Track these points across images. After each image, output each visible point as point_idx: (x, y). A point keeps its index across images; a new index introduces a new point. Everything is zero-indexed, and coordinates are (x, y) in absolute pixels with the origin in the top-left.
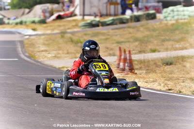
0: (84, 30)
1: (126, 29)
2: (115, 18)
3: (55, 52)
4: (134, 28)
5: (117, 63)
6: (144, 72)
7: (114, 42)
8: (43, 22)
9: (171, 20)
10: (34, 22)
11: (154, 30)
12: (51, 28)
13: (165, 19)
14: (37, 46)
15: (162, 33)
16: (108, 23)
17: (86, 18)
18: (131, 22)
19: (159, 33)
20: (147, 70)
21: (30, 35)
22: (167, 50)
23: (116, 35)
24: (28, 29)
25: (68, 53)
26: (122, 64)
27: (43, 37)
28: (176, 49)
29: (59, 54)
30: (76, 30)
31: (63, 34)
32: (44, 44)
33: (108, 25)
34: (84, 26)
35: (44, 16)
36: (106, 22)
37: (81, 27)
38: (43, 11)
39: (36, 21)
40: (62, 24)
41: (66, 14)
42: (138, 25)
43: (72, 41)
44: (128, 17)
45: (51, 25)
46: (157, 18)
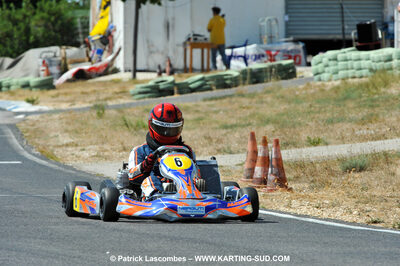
0: (142, 100)
1: (234, 100)
3: (96, 147)
4: (252, 96)
6: (307, 186)
7: (217, 126)
8: (47, 85)
9: (330, 80)
10: (26, 86)
11: (297, 100)
12: (68, 98)
13: (316, 77)
14: (52, 135)
15: (317, 106)
16: (192, 86)
17: (140, 76)
18: (244, 84)
19: (311, 106)
20: (312, 181)
21: (27, 114)
22: (342, 140)
23: (216, 112)
25: (125, 149)
27: (56, 116)
28: (364, 139)
29: (106, 150)
30: (122, 101)
31: (100, 109)
32: (66, 131)
33: (193, 90)
34: (140, 93)
35: (49, 74)
36: (187, 84)
37: (134, 95)
38: (44, 62)
39: (32, 84)
40: (89, 90)
41: (97, 69)
42: (259, 91)
43: (126, 125)
44: (236, 74)
45: (66, 91)
46: (299, 75)
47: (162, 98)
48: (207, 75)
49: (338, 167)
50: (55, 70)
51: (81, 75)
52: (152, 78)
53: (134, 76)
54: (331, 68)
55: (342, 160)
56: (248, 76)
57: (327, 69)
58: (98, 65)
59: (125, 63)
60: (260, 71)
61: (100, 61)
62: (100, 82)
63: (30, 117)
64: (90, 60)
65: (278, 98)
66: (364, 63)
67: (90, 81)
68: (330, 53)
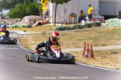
1: (82, 32)
2: (75, 25)
4: (88, 31)
5: (83, 52)
6: (100, 58)
7: (77, 39)
8: (30, 27)
9: (110, 27)
10: (24, 27)
11: (100, 33)
12: (35, 30)
13: (107, 26)
14: (29, 41)
15: (106, 34)
17: (56, 24)
18: (86, 28)
19: (104, 34)
20: (102, 56)
22: (112, 45)
23: (77, 36)
24: (20, 30)
26: (86, 53)
27: (31, 36)
28: (118, 44)
31: (44, 34)
32: (33, 40)
33: (71, 29)
34: (56, 29)
35: (30, 23)
36: (70, 27)
37: (54, 30)
38: (29, 20)
39: (25, 26)
40: (41, 28)
41: (44, 22)
42: (90, 30)
44: (84, 25)
45: (35, 28)
46: (102, 25)
47: (62, 31)
49: (109, 53)
50: (32, 22)
51: (40, 24)
52: (59, 25)
53: (55, 24)
54: (111, 24)
55: (111, 50)
56: (87, 25)
58: (45, 21)
59: (52, 21)
60: (91, 24)
62: (45, 26)
63: (24, 36)
64: (42, 20)
65: (95, 32)
67: (42, 26)
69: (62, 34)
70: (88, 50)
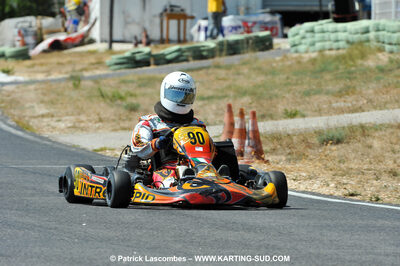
0: (118, 71)
1: (210, 71)
3: (72, 118)
4: (228, 67)
6: (284, 158)
8: (22, 55)
9: (307, 52)
10: (2, 56)
11: (273, 72)
12: (44, 68)
13: (293, 49)
14: (27, 105)
15: (294, 78)
16: (169, 57)
17: (116, 47)
18: (220, 56)
19: (288, 78)
20: (289, 154)
21: (3, 85)
22: (319, 112)
25: (101, 120)
27: (32, 87)
28: (341, 111)
29: (82, 122)
30: (98, 72)
31: (76, 80)
32: (42, 102)
33: (170, 62)
34: (117, 64)
35: (24, 44)
36: (164, 55)
37: (110, 66)
38: (19, 32)
39: (7, 54)
40: (64, 60)
41: (73, 40)
42: (236, 63)
43: (102, 96)
44: (212, 45)
45: (43, 61)
46: (275, 47)
47: (139, 69)
48: (184, 46)
49: (315, 140)
50: (30, 40)
51: (56, 46)
52: (128, 49)
53: (110, 47)
54: (309, 40)
55: (319, 133)
56: (225, 47)
57: (304, 41)
58: (74, 35)
59: (101, 34)
60: (237, 42)
61: (76, 31)
62: (76, 53)
63: (6, 88)
64: (66, 30)
65: (254, 69)
66: (342, 35)
67: (66, 52)
68: (307, 25)
69: (140, 79)
70: (243, 133)
